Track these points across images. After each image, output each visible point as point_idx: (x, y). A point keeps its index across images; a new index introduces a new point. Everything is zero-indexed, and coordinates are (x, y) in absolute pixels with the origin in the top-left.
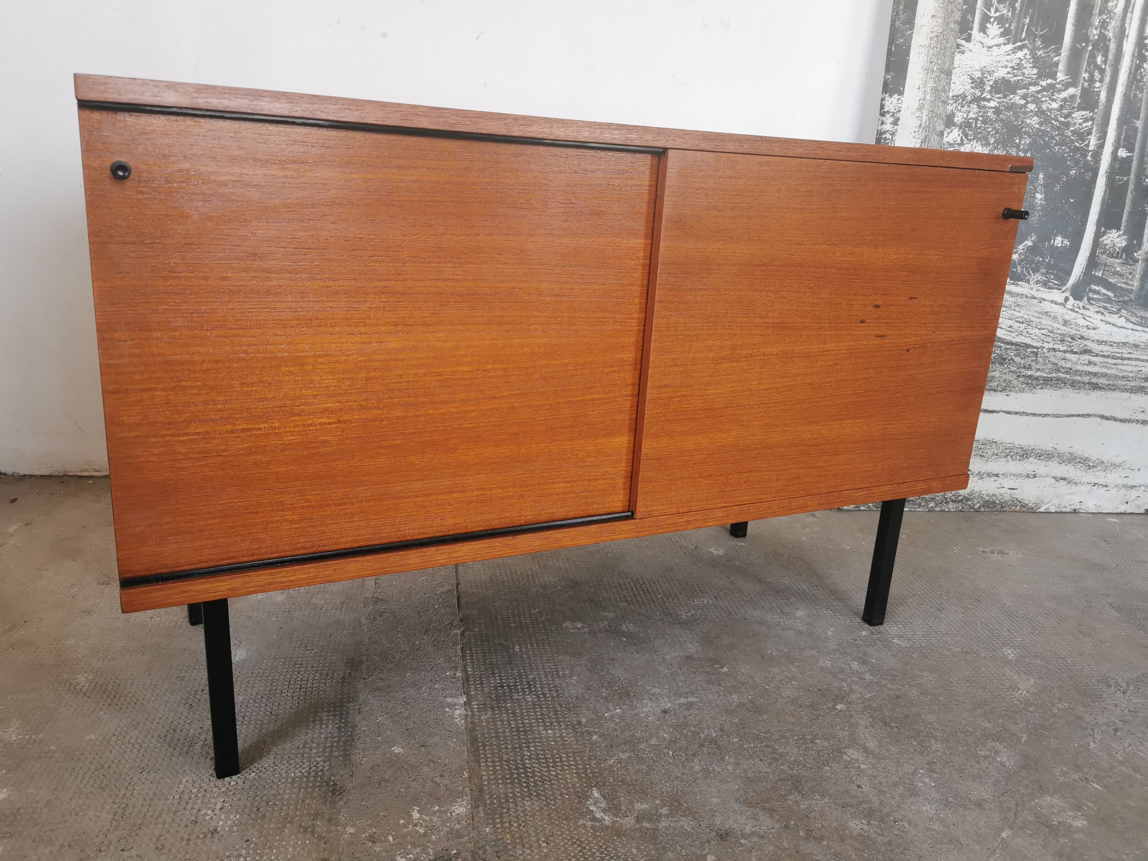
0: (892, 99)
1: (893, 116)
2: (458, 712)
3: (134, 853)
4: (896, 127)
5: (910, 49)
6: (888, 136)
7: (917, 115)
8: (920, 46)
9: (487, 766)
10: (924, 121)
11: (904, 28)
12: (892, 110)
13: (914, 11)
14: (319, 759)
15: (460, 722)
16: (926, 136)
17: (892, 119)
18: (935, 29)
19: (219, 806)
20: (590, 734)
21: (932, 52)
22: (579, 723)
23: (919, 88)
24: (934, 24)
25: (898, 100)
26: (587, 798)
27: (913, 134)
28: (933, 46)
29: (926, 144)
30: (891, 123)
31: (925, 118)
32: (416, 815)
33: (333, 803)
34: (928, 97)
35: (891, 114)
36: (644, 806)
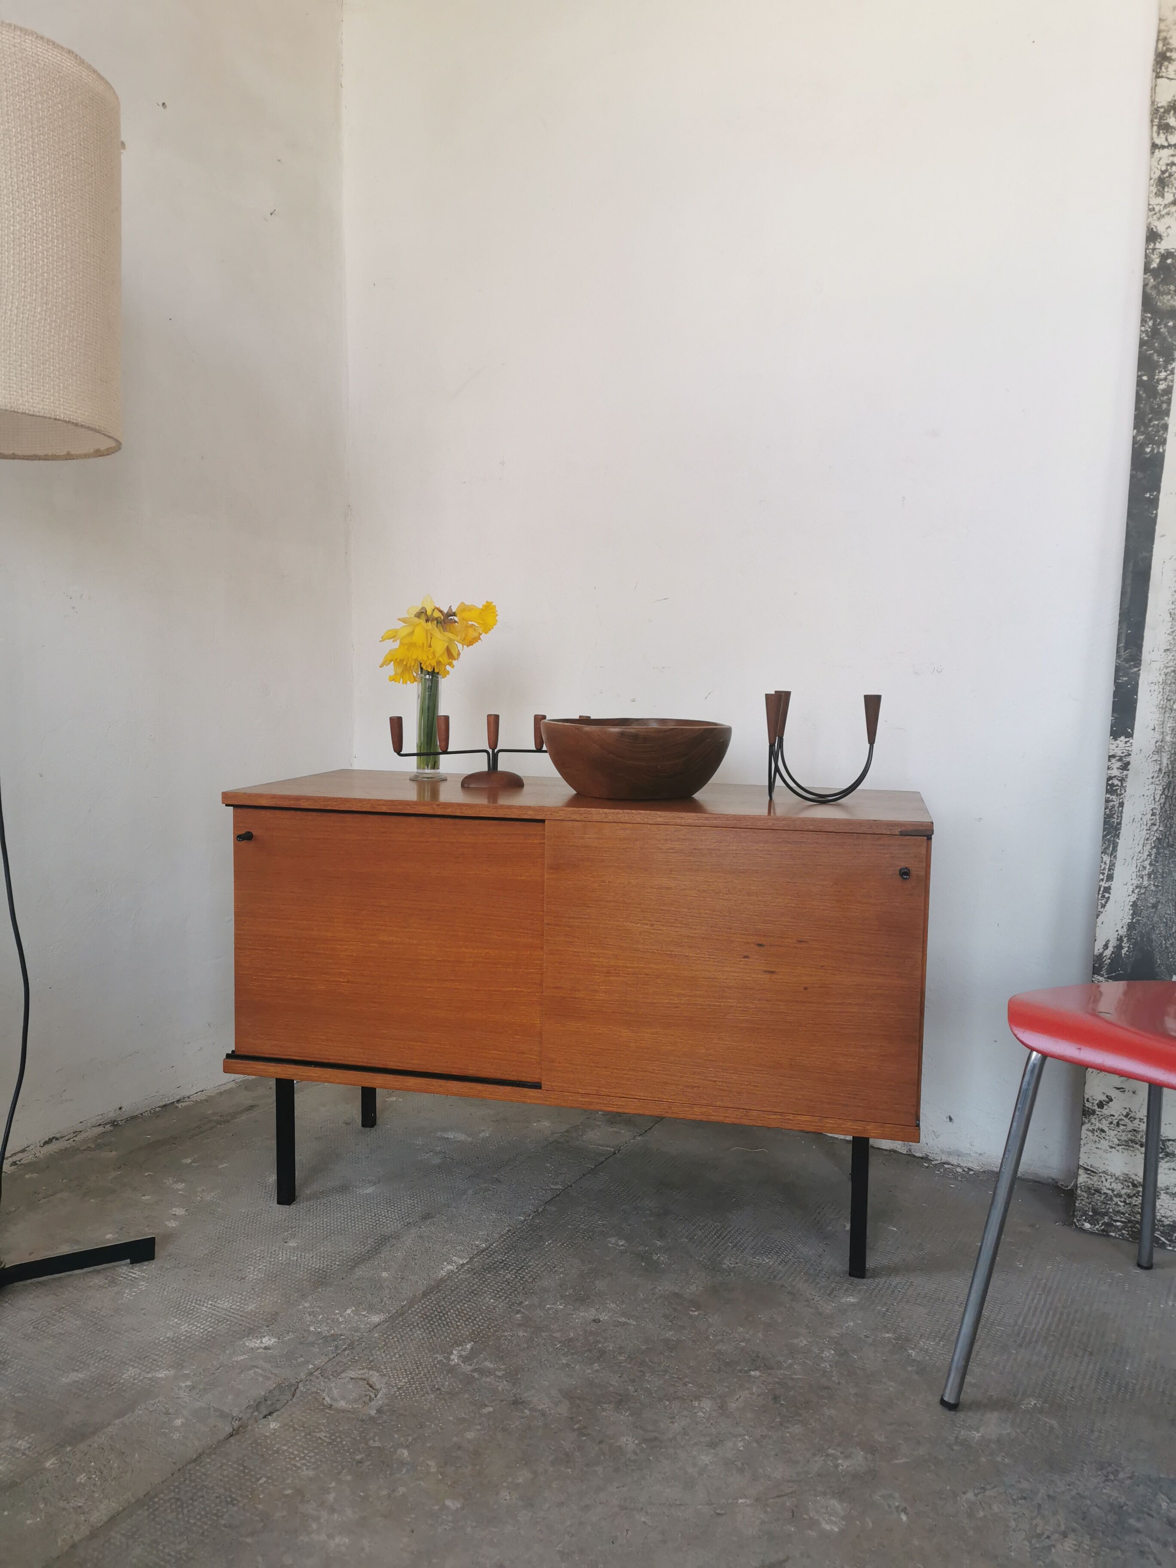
0: (1118, 742)
1: (1120, 760)
2: (449, 1267)
3: (198, 1273)
4: (1125, 772)
5: (1138, 687)
6: (1116, 782)
7: (1153, 759)
8: (1152, 683)
9: (424, 1303)
10: (1165, 765)
11: (1127, 665)
12: (1119, 753)
13: (1140, 647)
14: (337, 1263)
15: (443, 1273)
16: (1170, 782)
17: (1119, 764)
18: (1171, 664)
19: (260, 1267)
20: (518, 1312)
21: (1168, 688)
22: (522, 1303)
23: (1154, 729)
24: (1169, 658)
25: (1126, 742)
26: (461, 1345)
27: (1151, 780)
28: (1169, 682)
29: (1171, 790)
30: (1118, 768)
31: (1165, 761)
32: (349, 1311)
33: (317, 1288)
34: (1168, 738)
35: (1117, 758)
36: (492, 1366)
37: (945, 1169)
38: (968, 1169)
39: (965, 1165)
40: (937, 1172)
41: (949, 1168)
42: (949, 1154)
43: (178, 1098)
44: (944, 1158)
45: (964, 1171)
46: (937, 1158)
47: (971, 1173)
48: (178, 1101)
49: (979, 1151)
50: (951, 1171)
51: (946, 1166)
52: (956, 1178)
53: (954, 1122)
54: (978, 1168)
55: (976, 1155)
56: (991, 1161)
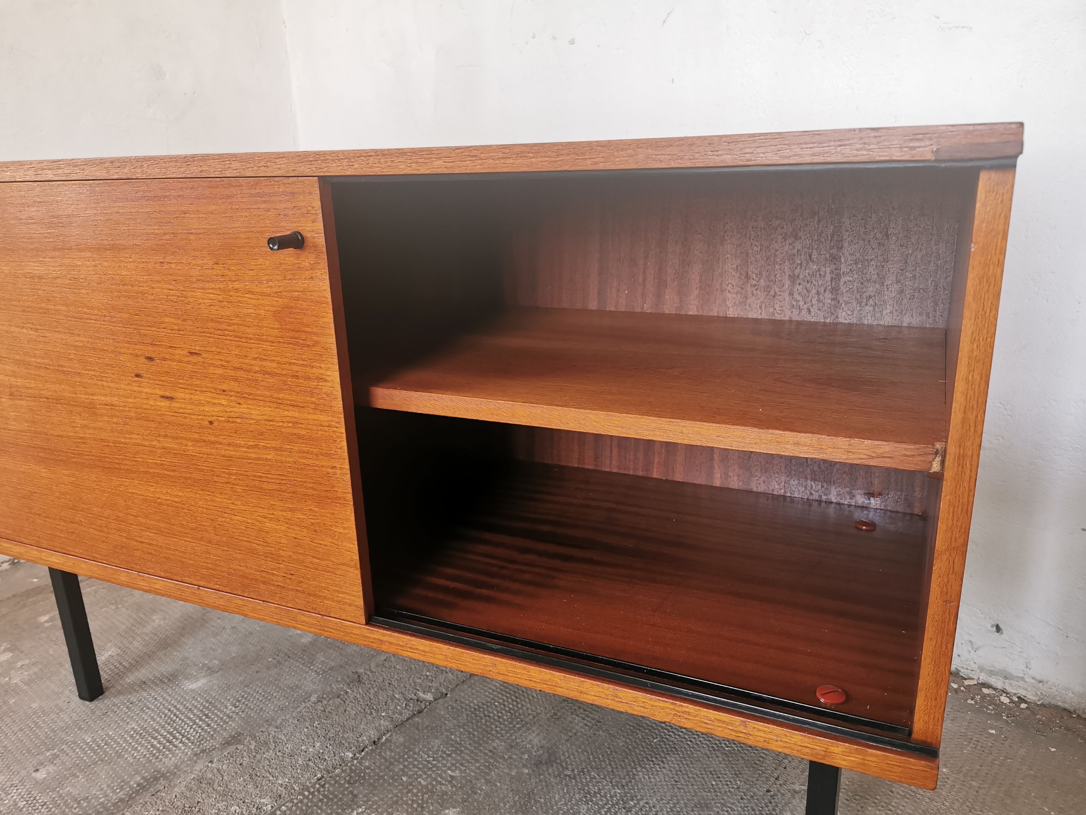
37: (984, 696)
38: (1019, 698)
39: (1016, 692)
40: (970, 701)
41: (988, 695)
42: (991, 673)
44: (983, 678)
45: (1012, 701)
46: (973, 677)
47: (1023, 706)
49: (1039, 677)
50: (992, 701)
51: (985, 691)
52: (998, 716)
53: (1002, 633)
54: (1034, 698)
55: (1033, 681)
56: (1056, 693)
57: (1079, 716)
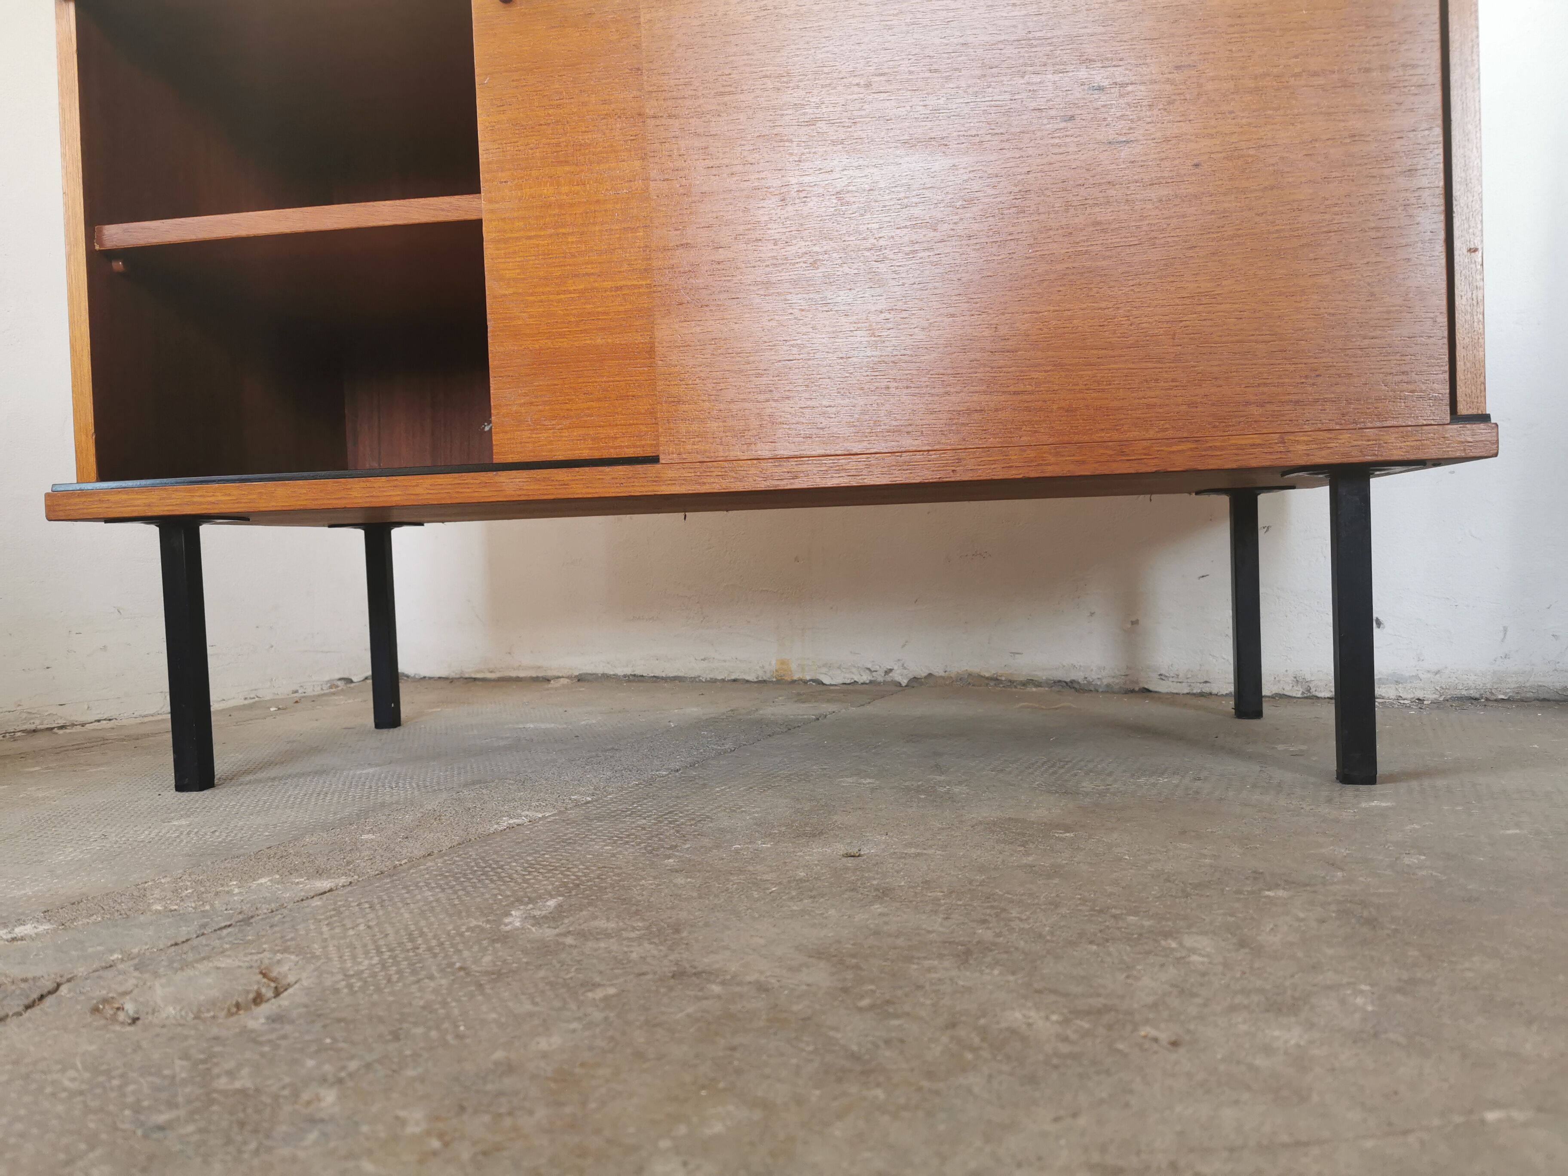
2: (512, 821)
15: (497, 827)
19: (89, 848)
20: (669, 857)
22: (675, 846)
26: (532, 902)
32: (263, 881)
38: (1418, 699)
39: (1412, 695)
43: (61, 722)
48: (62, 727)
52: (1407, 707)
53: (1384, 628)
54: (1435, 696)
55: (1429, 675)
56: (1457, 681)
57: (1487, 699)
